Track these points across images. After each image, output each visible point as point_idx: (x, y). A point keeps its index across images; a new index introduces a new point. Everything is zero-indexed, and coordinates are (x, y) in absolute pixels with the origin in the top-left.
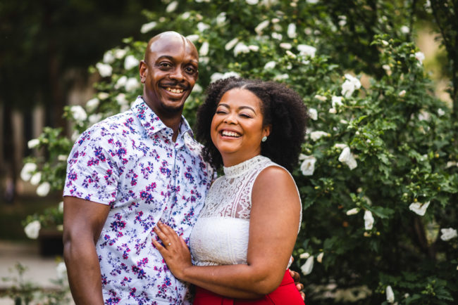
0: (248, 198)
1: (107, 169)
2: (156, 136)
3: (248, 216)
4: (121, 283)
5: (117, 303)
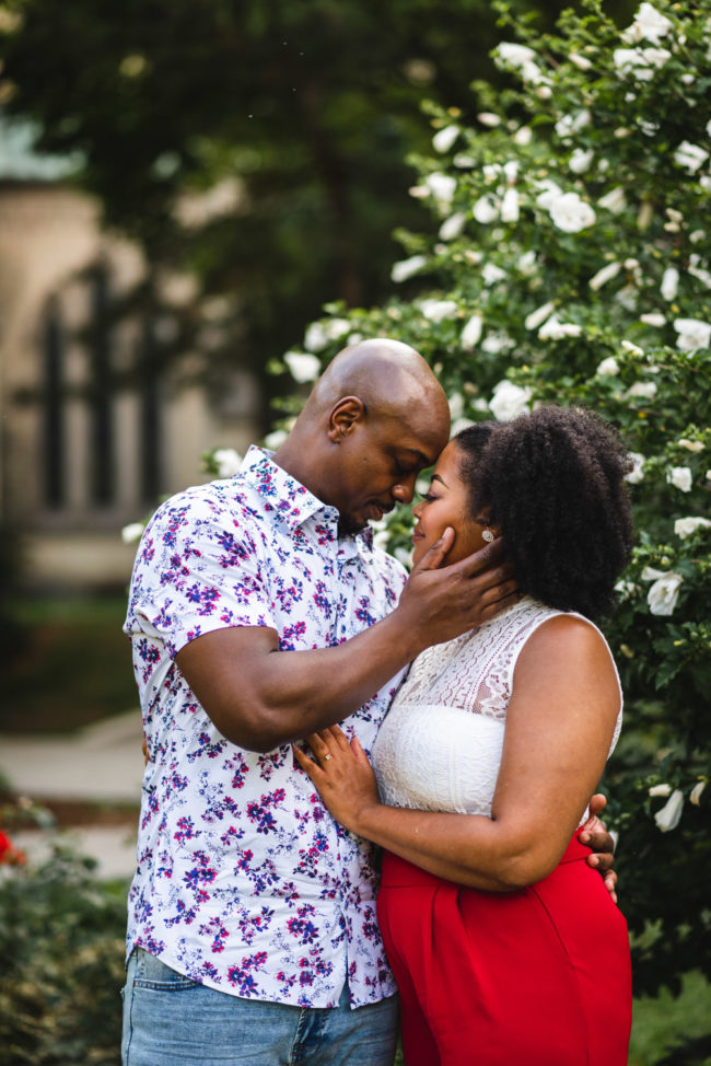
0: (505, 675)
2: (299, 531)
3: (502, 712)
4: (223, 839)
5: (210, 880)
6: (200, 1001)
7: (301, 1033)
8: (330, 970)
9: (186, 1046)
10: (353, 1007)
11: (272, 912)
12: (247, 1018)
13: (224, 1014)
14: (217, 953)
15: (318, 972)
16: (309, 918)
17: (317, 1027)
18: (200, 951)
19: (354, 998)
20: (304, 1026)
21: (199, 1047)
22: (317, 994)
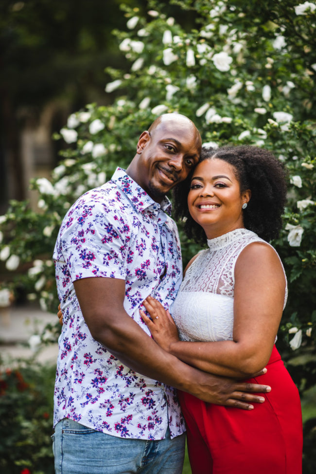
0: (230, 274)
1: (120, 246)
2: (143, 212)
3: (230, 292)
4: (108, 362)
5: (104, 382)
6: (99, 438)
7: (147, 451)
8: (161, 421)
9: (93, 461)
10: (172, 438)
11: (135, 395)
12: (122, 445)
13: (111, 444)
14: (109, 417)
15: (156, 422)
16: (151, 397)
17: (154, 448)
18: (100, 416)
19: (172, 434)
20: (148, 448)
21: (100, 461)
22: (156, 433)
